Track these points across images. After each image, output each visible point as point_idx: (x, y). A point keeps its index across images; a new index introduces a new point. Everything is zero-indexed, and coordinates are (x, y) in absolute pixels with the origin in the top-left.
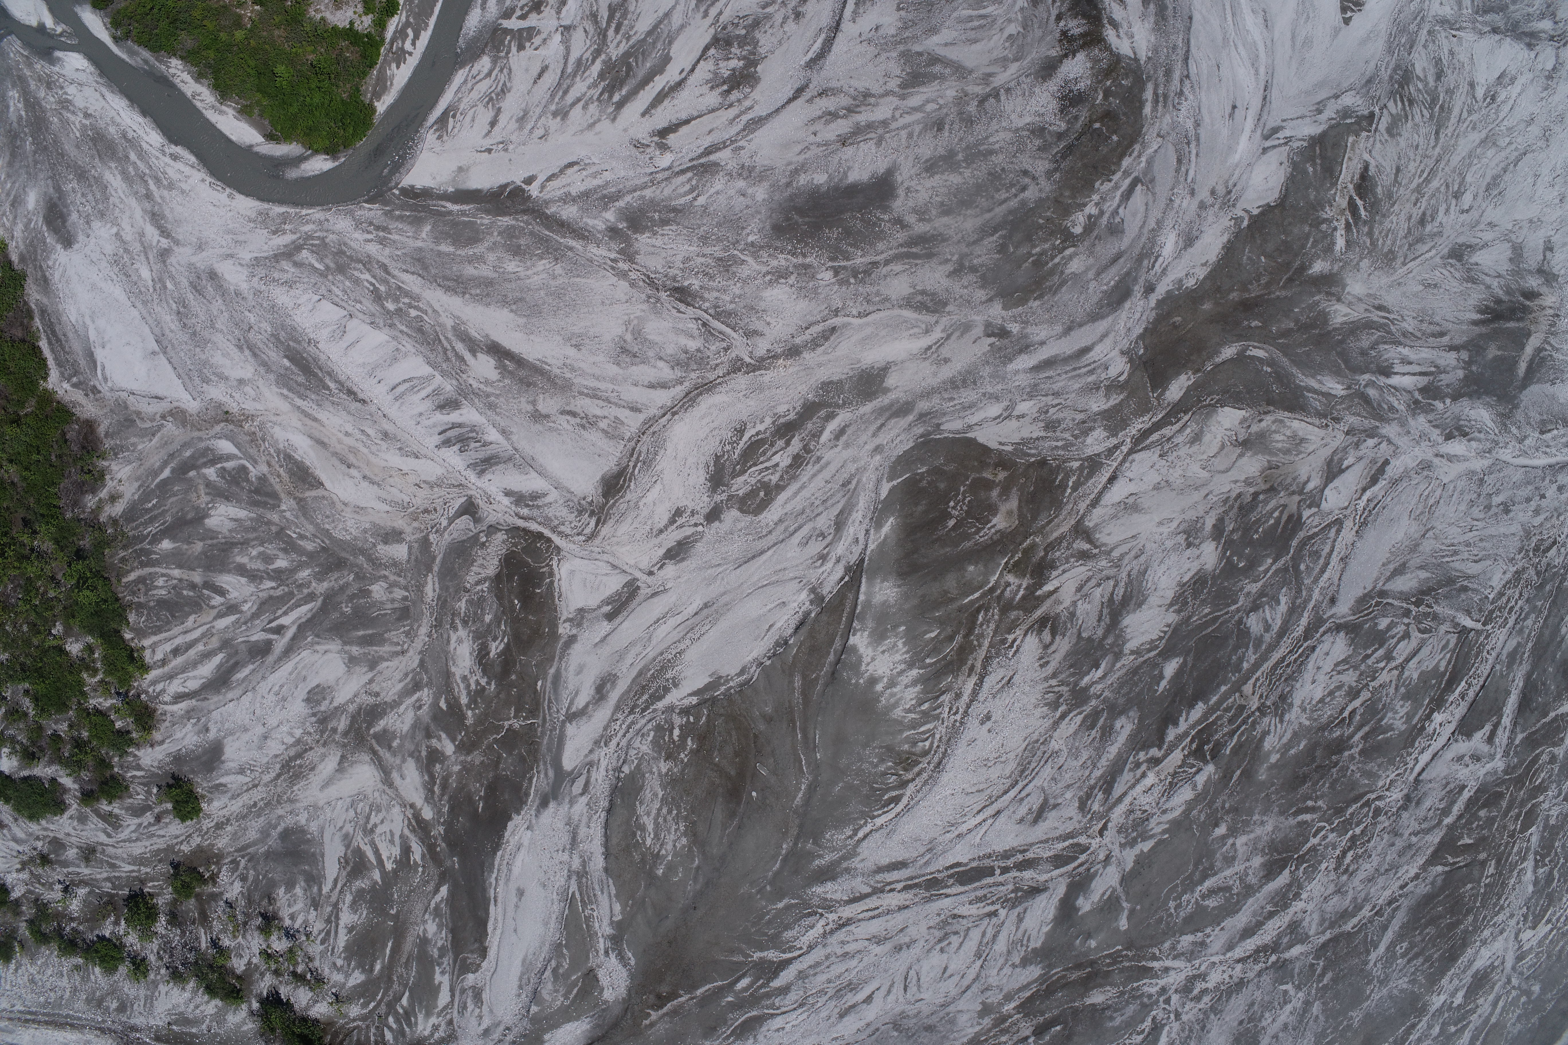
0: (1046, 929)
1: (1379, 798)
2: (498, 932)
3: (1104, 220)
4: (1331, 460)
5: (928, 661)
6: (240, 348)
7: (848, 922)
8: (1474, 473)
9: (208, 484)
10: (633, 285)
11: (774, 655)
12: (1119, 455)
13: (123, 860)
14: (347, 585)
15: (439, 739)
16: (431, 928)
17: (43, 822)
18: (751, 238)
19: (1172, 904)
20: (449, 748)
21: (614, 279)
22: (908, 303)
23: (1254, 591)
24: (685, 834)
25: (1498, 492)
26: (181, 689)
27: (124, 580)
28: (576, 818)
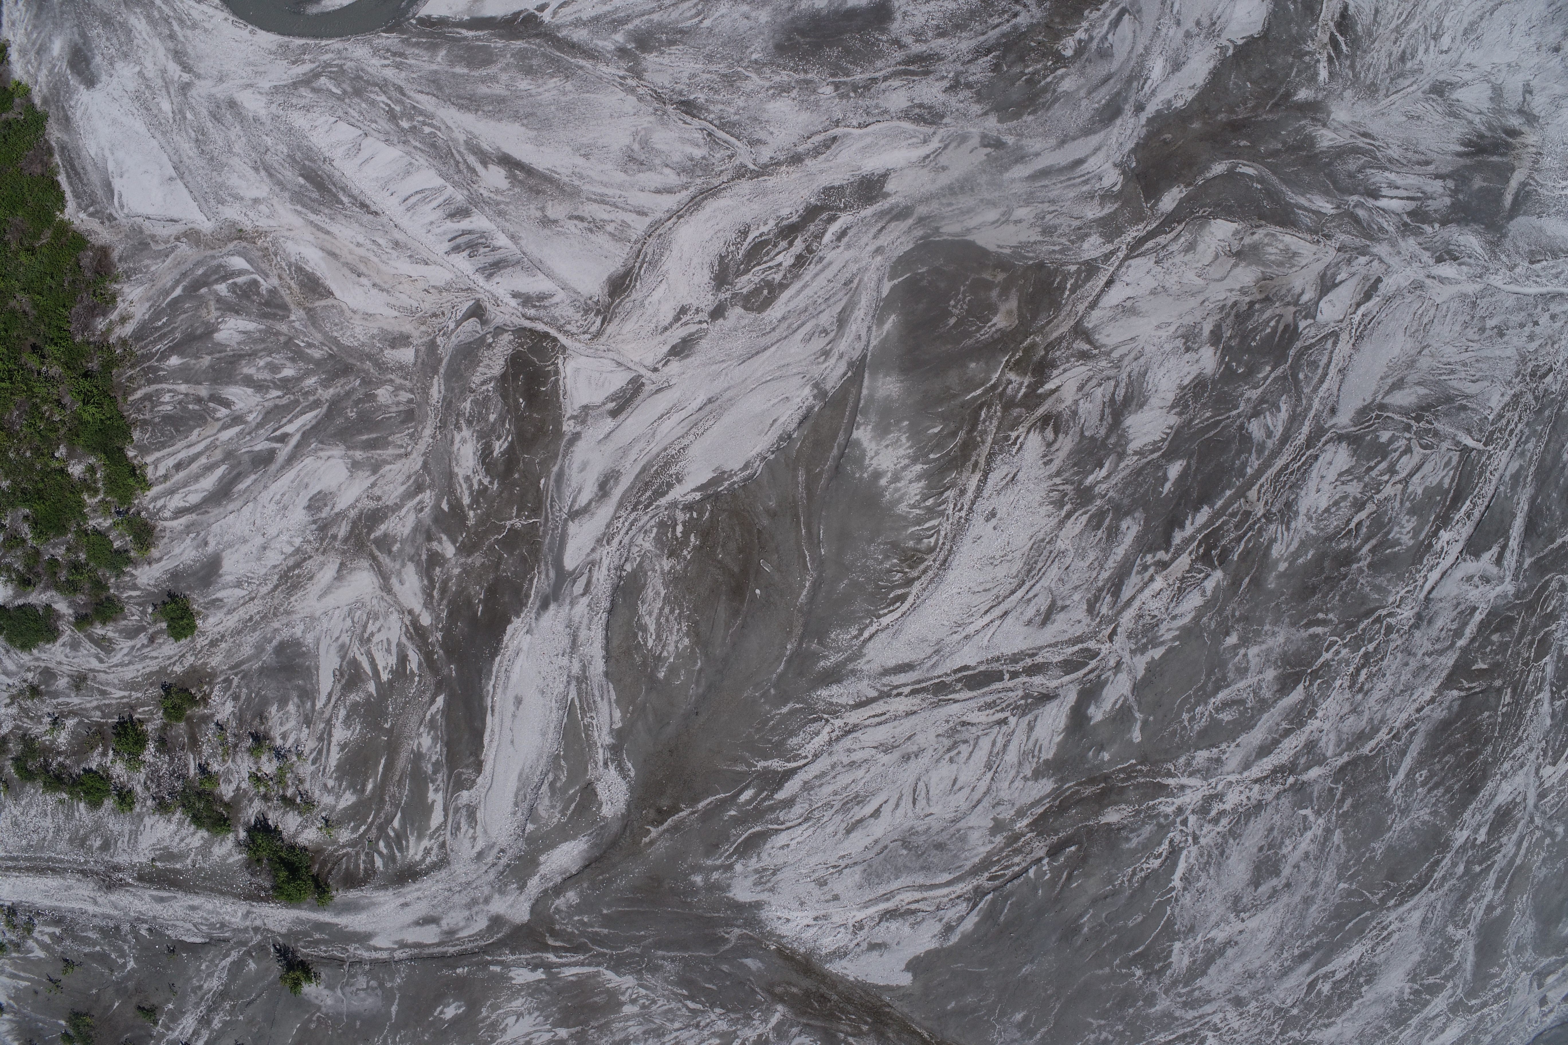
0: (1058, 739)
1: (1390, 615)
2: (495, 744)
3: (1094, 45)
4: (1325, 274)
5: (932, 456)
6: (256, 170)
7: (855, 728)
8: (1466, 296)
9: (219, 300)
10: (640, 99)
11: (778, 449)
12: (1115, 261)
13: (114, 686)
14: (354, 389)
15: (440, 542)
16: (426, 741)
17: (35, 651)
18: (754, 56)
19: (1185, 716)
20: (449, 550)
21: (622, 95)
22: (906, 115)
23: (1254, 397)
24: (687, 635)
25: (1491, 316)
26: (182, 504)
27: (131, 398)
28: (577, 619)
